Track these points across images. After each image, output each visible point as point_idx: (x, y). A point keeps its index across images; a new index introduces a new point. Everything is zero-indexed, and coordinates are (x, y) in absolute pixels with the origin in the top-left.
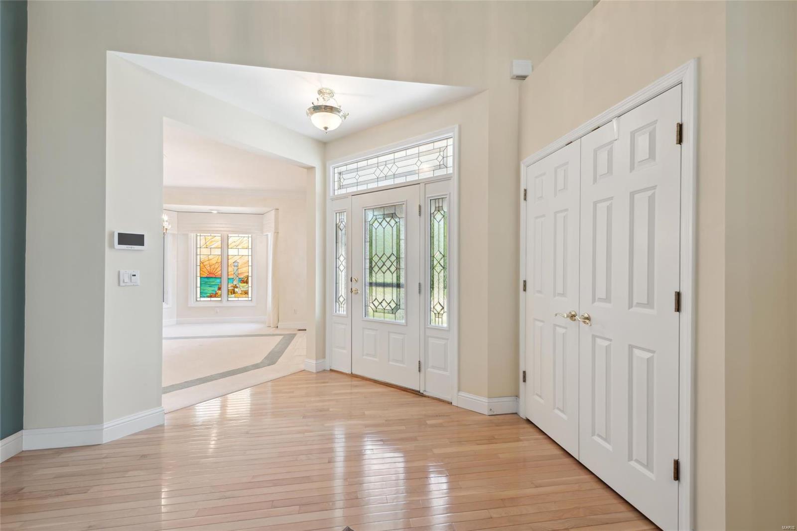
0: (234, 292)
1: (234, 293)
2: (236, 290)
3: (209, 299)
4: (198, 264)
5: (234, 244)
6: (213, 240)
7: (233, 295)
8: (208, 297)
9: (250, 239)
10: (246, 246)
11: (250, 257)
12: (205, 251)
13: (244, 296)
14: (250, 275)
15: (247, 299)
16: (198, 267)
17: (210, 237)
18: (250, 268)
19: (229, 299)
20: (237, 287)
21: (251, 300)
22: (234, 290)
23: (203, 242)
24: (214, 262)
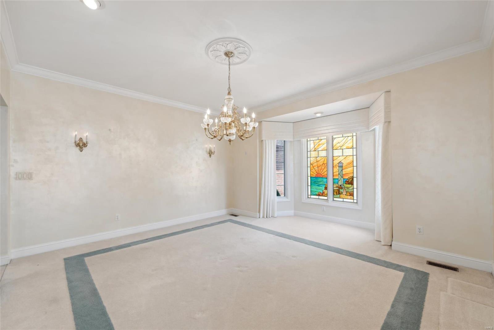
0: (339, 193)
1: (339, 194)
2: (341, 190)
3: (317, 197)
4: (309, 166)
5: (338, 145)
6: (320, 143)
7: (338, 196)
8: (317, 195)
9: (355, 137)
10: (350, 145)
11: (355, 157)
12: (314, 154)
13: (349, 197)
14: (355, 176)
15: (352, 201)
16: (309, 168)
17: (318, 141)
18: (355, 168)
19: (335, 199)
20: (342, 188)
21: (357, 203)
22: (339, 191)
23: (312, 146)
24: (322, 163)
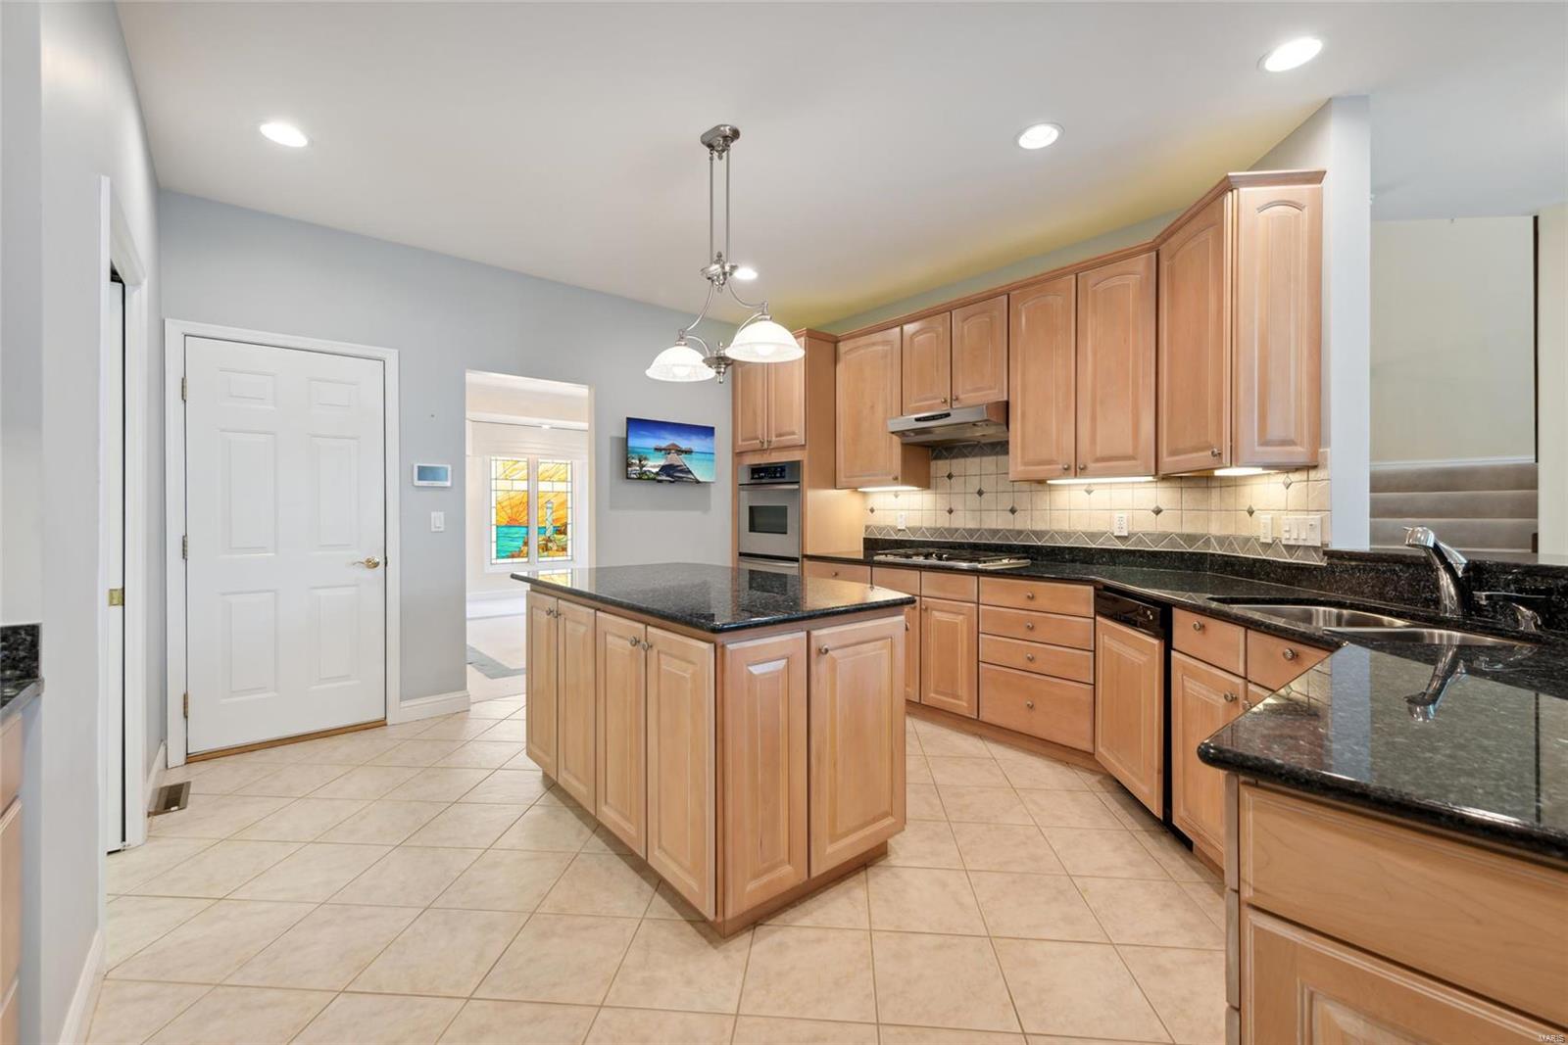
0: (546, 548)
1: (547, 550)
2: (550, 545)
3: (510, 560)
4: (494, 504)
5: (547, 474)
6: (515, 466)
7: (546, 553)
8: (508, 557)
9: (569, 466)
10: (563, 477)
11: (569, 494)
12: (503, 485)
13: (561, 553)
14: (569, 521)
15: (565, 558)
16: (494, 511)
17: (510, 463)
18: (569, 510)
19: (540, 559)
20: (551, 541)
21: (572, 560)
22: (546, 545)
23: (500, 470)
24: (518, 502)
